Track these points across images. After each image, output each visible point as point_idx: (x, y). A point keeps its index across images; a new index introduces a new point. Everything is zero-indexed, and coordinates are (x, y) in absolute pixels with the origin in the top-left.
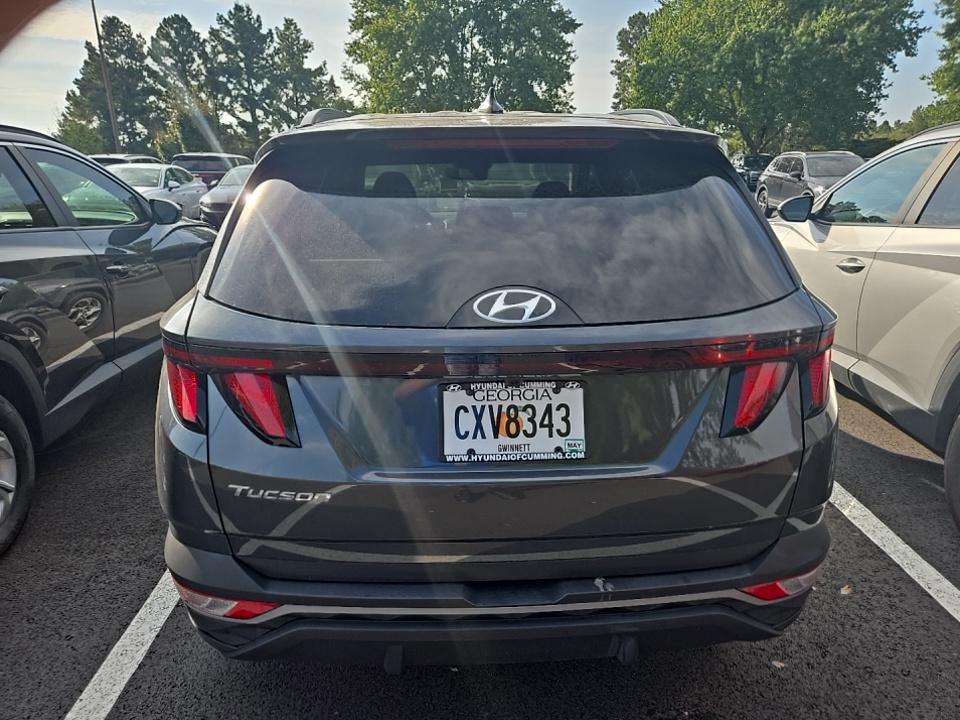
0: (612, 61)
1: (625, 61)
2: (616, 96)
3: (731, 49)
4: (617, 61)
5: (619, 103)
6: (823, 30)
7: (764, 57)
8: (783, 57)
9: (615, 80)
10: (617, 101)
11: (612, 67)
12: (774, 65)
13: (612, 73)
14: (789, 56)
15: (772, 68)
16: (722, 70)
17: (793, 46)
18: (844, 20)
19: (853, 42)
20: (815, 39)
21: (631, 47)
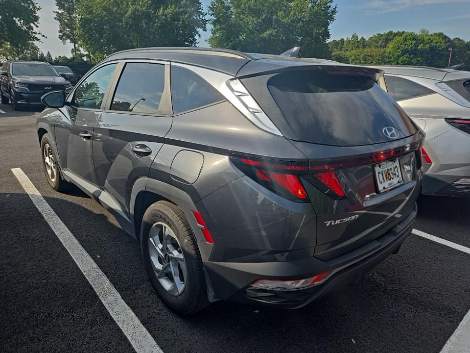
0: (54, 12)
1: (63, 13)
2: (60, 31)
3: (130, 17)
4: (57, 12)
5: (63, 35)
6: (170, 15)
7: (147, 23)
8: (156, 25)
9: (58, 23)
10: (61, 34)
11: (55, 15)
12: (152, 28)
13: (55, 18)
14: (159, 24)
15: (151, 29)
16: (128, 26)
17: (159, 20)
18: (178, 11)
19: (183, 22)
20: (167, 19)
21: (64, 5)
